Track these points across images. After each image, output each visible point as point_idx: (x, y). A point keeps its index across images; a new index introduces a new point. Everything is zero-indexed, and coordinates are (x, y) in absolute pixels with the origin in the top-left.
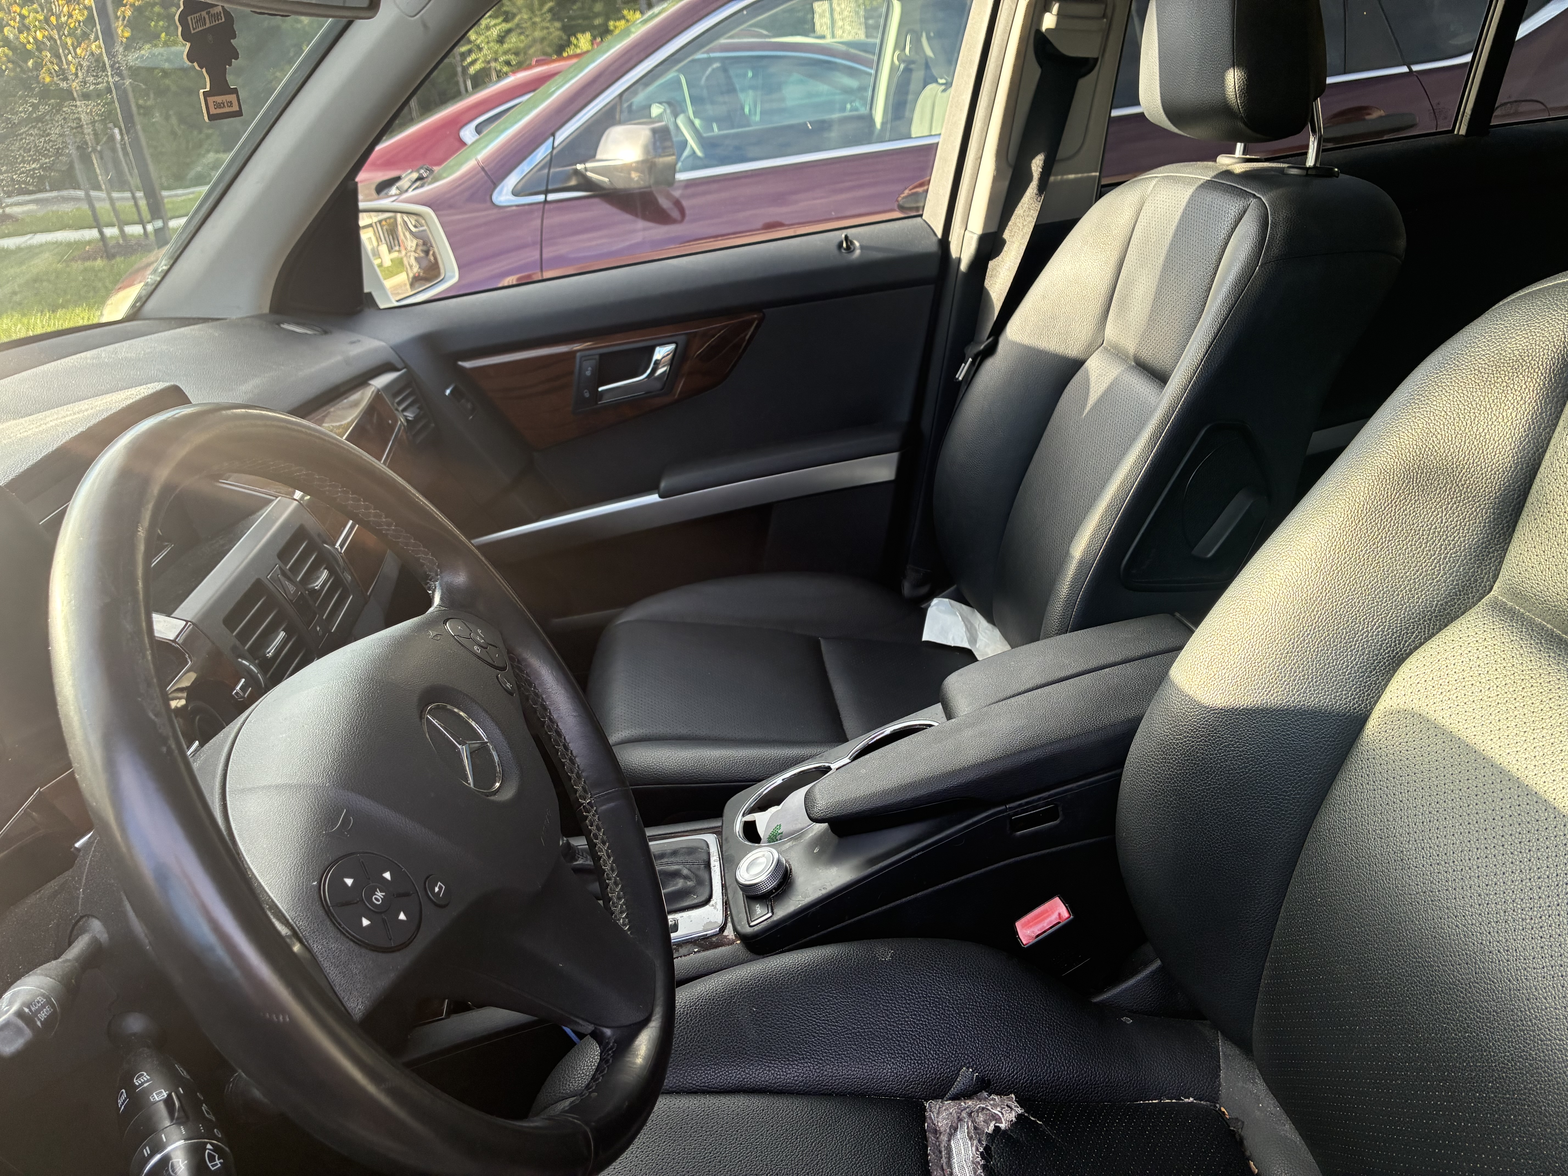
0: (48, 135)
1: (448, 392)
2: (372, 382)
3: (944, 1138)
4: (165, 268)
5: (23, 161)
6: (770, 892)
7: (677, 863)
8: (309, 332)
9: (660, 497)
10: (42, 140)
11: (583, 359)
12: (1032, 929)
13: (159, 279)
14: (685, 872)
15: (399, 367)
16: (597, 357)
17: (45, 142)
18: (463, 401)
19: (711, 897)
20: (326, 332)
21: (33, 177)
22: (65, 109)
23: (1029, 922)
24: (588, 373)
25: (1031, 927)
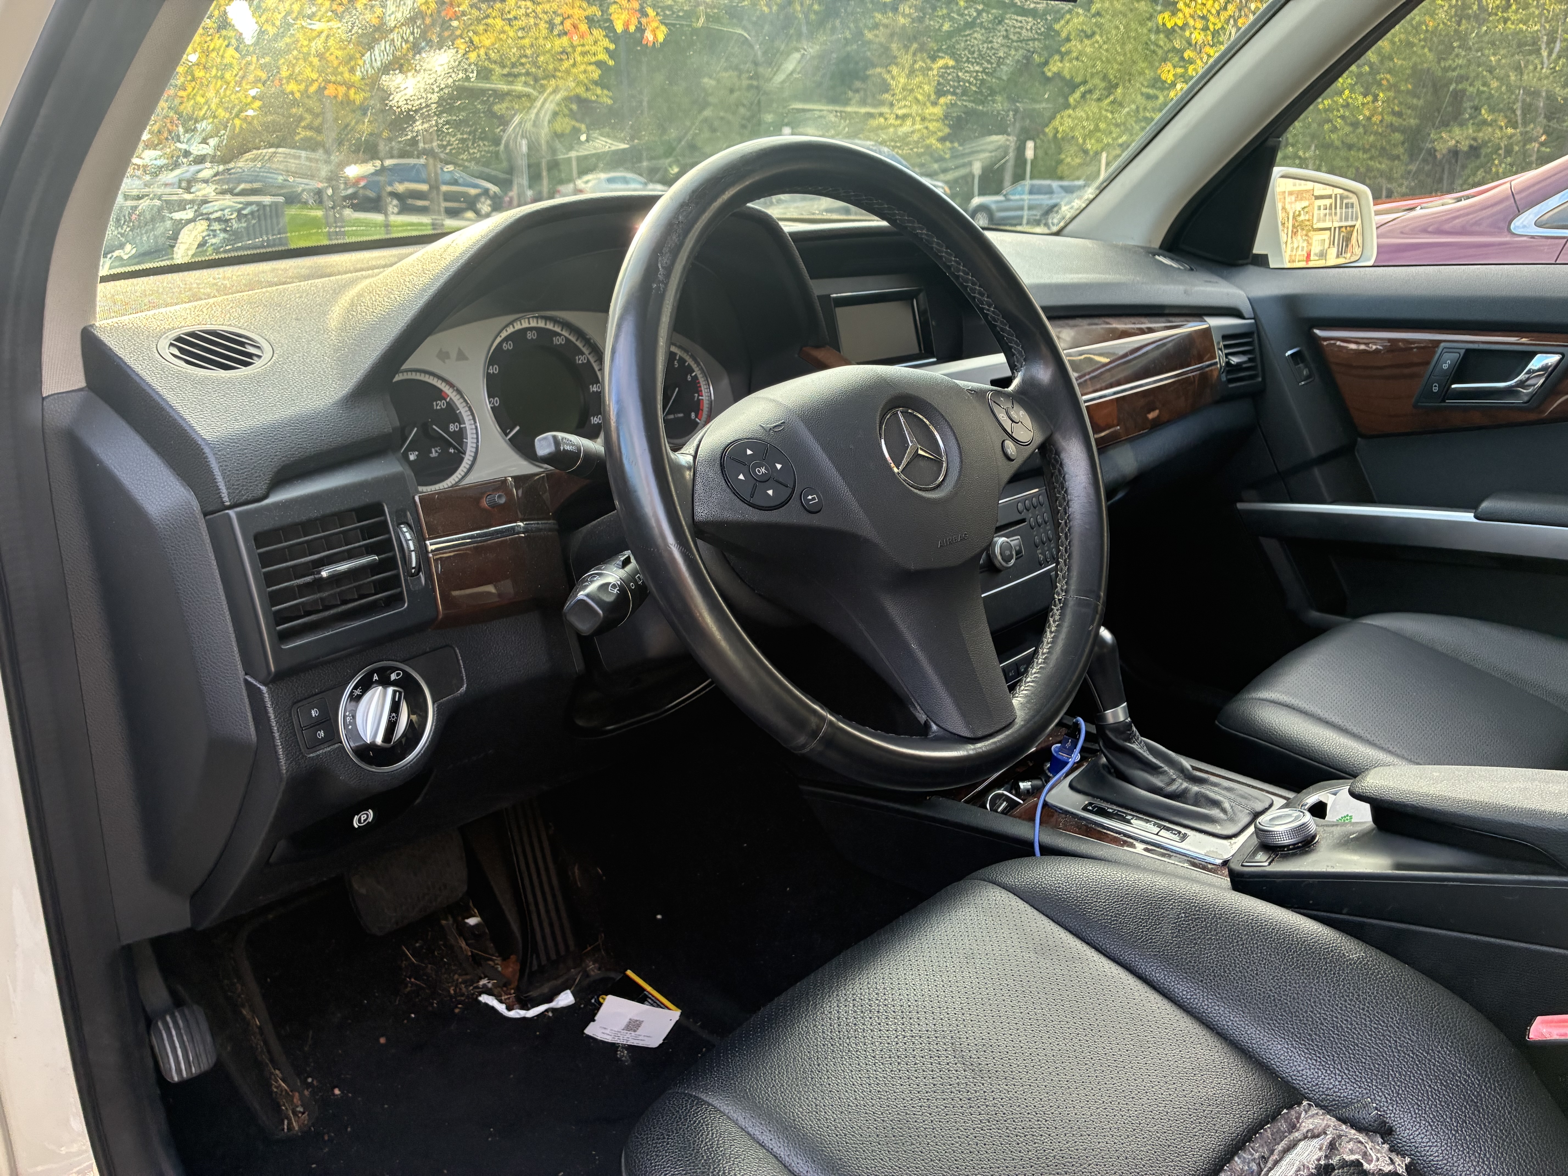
0: (991, 42)
1: (1289, 353)
2: (1207, 319)
3: (1297, 1135)
4: (1091, 197)
5: (968, 61)
6: (1282, 847)
7: (1224, 796)
8: (1174, 265)
9: (1476, 517)
10: (985, 45)
11: (1445, 350)
12: (1550, 1030)
13: (1084, 205)
14: (1227, 805)
15: (1246, 316)
16: (1462, 352)
17: (988, 48)
18: (1301, 365)
19: (1235, 835)
20: (1192, 269)
21: (976, 78)
22: (1007, 21)
23: (1552, 1022)
24: (1445, 366)
25: (1551, 1027)
